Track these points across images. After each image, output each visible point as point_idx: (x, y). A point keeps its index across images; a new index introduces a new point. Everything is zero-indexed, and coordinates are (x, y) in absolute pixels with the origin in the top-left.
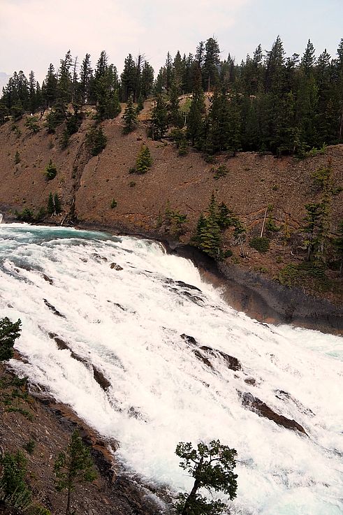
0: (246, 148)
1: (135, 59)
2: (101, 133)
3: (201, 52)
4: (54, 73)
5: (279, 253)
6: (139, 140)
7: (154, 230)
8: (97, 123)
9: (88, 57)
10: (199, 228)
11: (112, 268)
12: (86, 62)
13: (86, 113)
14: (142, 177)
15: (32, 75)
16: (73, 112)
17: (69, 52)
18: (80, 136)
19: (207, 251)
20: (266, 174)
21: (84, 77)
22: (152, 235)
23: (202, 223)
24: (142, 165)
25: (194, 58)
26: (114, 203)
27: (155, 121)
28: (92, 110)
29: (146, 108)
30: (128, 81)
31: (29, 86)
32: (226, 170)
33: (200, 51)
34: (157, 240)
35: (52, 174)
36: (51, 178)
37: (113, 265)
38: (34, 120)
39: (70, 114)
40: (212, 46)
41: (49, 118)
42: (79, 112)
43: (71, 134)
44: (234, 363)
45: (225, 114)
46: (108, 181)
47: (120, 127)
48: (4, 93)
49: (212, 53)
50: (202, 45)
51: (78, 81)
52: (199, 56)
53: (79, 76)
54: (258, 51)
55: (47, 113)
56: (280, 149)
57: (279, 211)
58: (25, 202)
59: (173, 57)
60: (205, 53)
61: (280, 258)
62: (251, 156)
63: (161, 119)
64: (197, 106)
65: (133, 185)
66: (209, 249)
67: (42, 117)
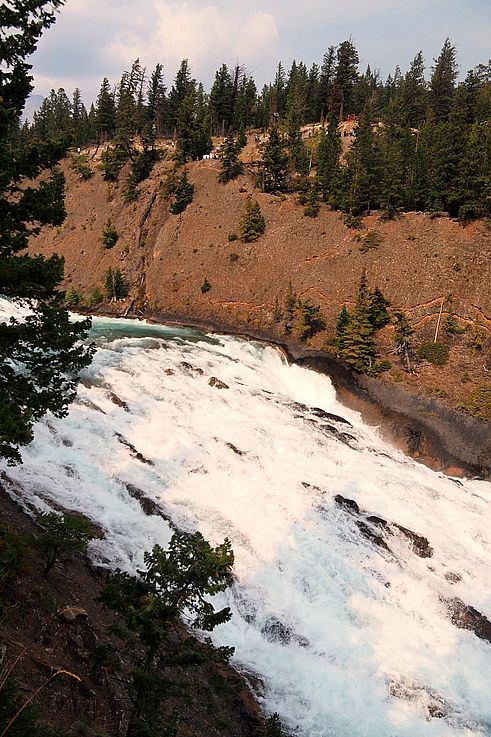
0: (411, 206)
1: (231, 72)
2: (184, 180)
3: (330, 62)
4: (109, 92)
5: (463, 366)
6: (242, 191)
7: (266, 326)
8: (178, 166)
9: (159, 68)
10: (340, 326)
11: (211, 384)
12: (157, 77)
13: (161, 151)
14: (248, 247)
15: (77, 95)
16: (140, 148)
17: (137, 61)
18: (150, 184)
19: (352, 361)
20: (441, 246)
21: (152, 98)
22: (265, 334)
23: (344, 319)
24: (249, 229)
25: (320, 71)
26: (207, 285)
27: (267, 164)
28: (170, 146)
29: (251, 144)
30: (220, 104)
31: (72, 110)
32: (378, 239)
33: (330, 60)
34: (273, 343)
35: (111, 239)
36: (110, 246)
37: (213, 381)
38: (84, 159)
39: (137, 153)
40: (347, 53)
41: (105, 157)
42: (150, 149)
43: (139, 181)
44: (422, 546)
45: (377, 154)
46: (195, 251)
47: (213, 172)
48: (36, 119)
49: (348, 64)
50: (332, 52)
51: (145, 104)
52: (327, 69)
53: (146, 97)
54: (418, 61)
55: (102, 149)
56: (464, 209)
57: (463, 304)
58: (70, 281)
59: (288, 69)
60: (336, 63)
61: (466, 375)
62: (416, 219)
63: (277, 161)
64: (332, 142)
65: (235, 258)
66: (354, 358)
67: (94, 155)
